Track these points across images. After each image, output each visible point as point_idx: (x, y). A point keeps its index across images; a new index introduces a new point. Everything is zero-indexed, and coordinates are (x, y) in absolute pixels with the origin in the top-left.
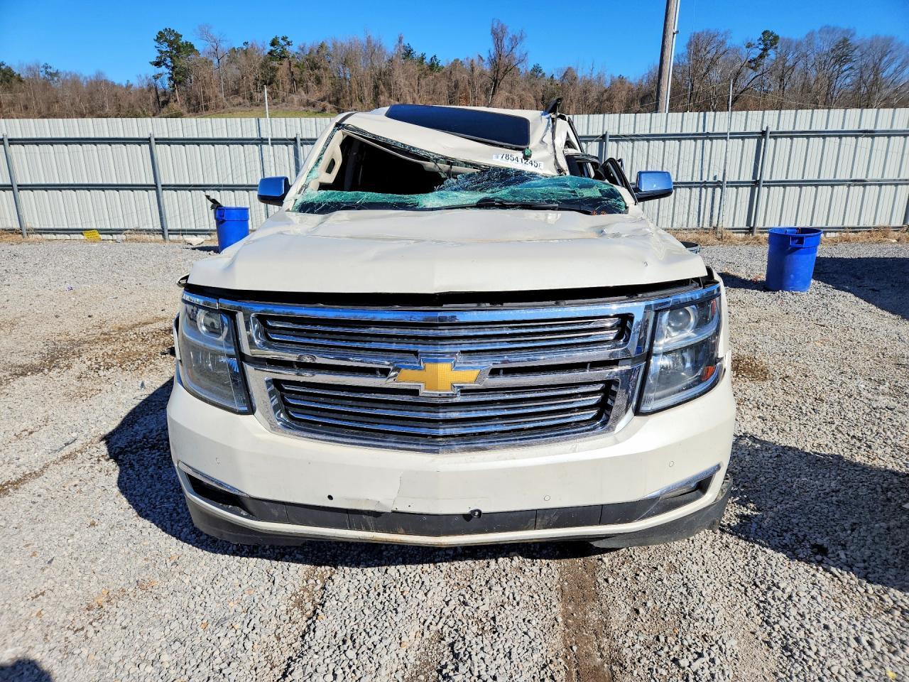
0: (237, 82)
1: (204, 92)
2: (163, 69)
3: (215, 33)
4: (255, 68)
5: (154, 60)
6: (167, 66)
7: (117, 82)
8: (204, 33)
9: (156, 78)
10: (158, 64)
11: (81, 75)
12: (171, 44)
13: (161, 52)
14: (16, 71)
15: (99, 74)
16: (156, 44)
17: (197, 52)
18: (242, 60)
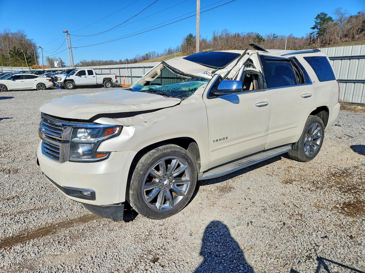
0: (349, 31)
1: (330, 37)
2: (316, 30)
3: (343, 11)
4: (359, 24)
5: (313, 26)
6: (318, 28)
7: (298, 37)
8: (338, 11)
9: (311, 34)
10: (313, 28)
11: (285, 36)
12: (321, 19)
13: (316, 23)
14: (264, 38)
15: (291, 35)
16: (315, 20)
17: (333, 21)
18: (354, 20)
